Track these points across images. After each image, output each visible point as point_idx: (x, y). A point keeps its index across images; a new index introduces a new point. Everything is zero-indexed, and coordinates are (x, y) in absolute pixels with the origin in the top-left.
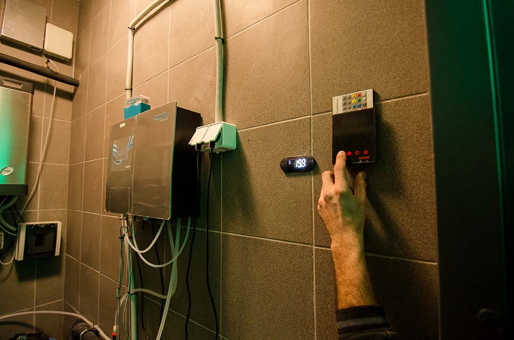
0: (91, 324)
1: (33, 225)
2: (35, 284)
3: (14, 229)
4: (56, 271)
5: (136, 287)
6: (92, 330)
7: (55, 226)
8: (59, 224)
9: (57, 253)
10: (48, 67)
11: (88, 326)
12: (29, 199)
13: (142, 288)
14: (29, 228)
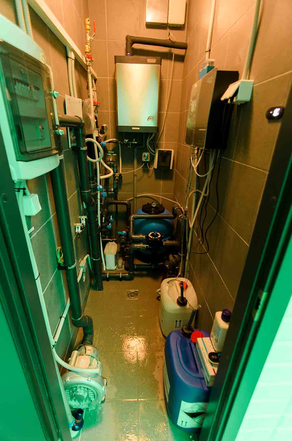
0: (180, 206)
1: (161, 150)
2: (161, 182)
3: (154, 152)
4: (171, 178)
5: (197, 189)
6: (180, 208)
7: (171, 152)
8: (173, 151)
9: (171, 168)
10: (170, 39)
11: (179, 206)
12: (160, 135)
13: (199, 190)
14: (160, 151)
